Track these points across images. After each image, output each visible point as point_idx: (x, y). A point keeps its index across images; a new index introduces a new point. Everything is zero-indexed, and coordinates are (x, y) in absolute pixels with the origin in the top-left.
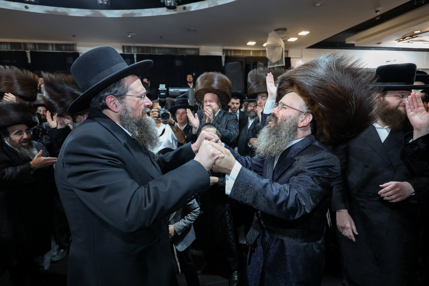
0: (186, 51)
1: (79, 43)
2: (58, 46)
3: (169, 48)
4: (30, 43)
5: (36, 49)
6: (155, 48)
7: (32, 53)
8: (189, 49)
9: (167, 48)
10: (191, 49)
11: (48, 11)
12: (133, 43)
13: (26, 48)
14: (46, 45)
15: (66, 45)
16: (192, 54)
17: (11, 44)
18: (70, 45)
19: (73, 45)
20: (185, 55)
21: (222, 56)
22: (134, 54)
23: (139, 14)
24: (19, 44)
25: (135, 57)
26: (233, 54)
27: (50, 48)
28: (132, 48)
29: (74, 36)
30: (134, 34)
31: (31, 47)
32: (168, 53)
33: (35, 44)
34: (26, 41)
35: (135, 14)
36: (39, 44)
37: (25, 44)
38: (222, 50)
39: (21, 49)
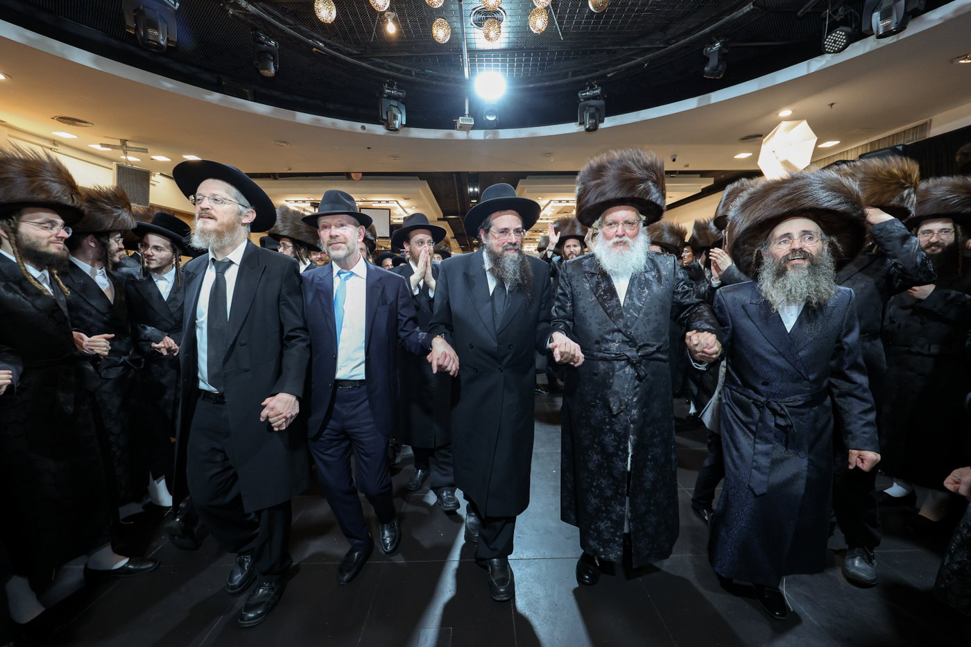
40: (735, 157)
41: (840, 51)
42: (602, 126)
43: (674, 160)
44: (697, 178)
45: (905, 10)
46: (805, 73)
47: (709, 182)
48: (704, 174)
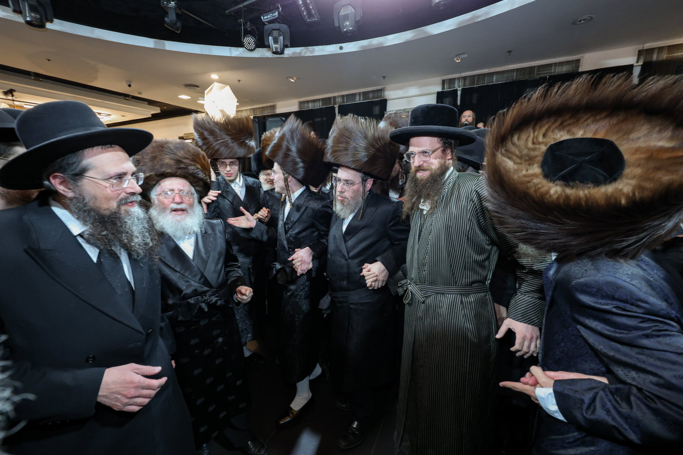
0: (552, 70)
1: (388, 87)
2: (365, 94)
3: (518, 70)
4: (338, 96)
5: (344, 102)
6: (492, 74)
7: (339, 107)
8: (556, 64)
9: (513, 71)
10: (561, 64)
11: (362, 47)
12: (458, 73)
13: (335, 103)
14: (354, 95)
15: (373, 92)
16: (564, 73)
17: (323, 99)
18: (378, 91)
19: (381, 90)
20: (548, 77)
21: (635, 64)
22: (458, 89)
23: (487, 13)
24: (329, 98)
25: (459, 93)
26: (664, 56)
27: (357, 98)
28: (456, 81)
29: (384, 77)
30: (466, 56)
31: (339, 100)
32: (515, 78)
33: (343, 96)
34: (336, 94)
35: (478, 17)
36: (347, 95)
37: (335, 98)
38: (637, 52)
39: (331, 104)
40: (179, 97)
41: (251, 50)
42: (49, 25)
43: (130, 86)
44: (145, 104)
45: (284, 43)
46: (228, 55)
47: (157, 110)
48: (151, 103)
